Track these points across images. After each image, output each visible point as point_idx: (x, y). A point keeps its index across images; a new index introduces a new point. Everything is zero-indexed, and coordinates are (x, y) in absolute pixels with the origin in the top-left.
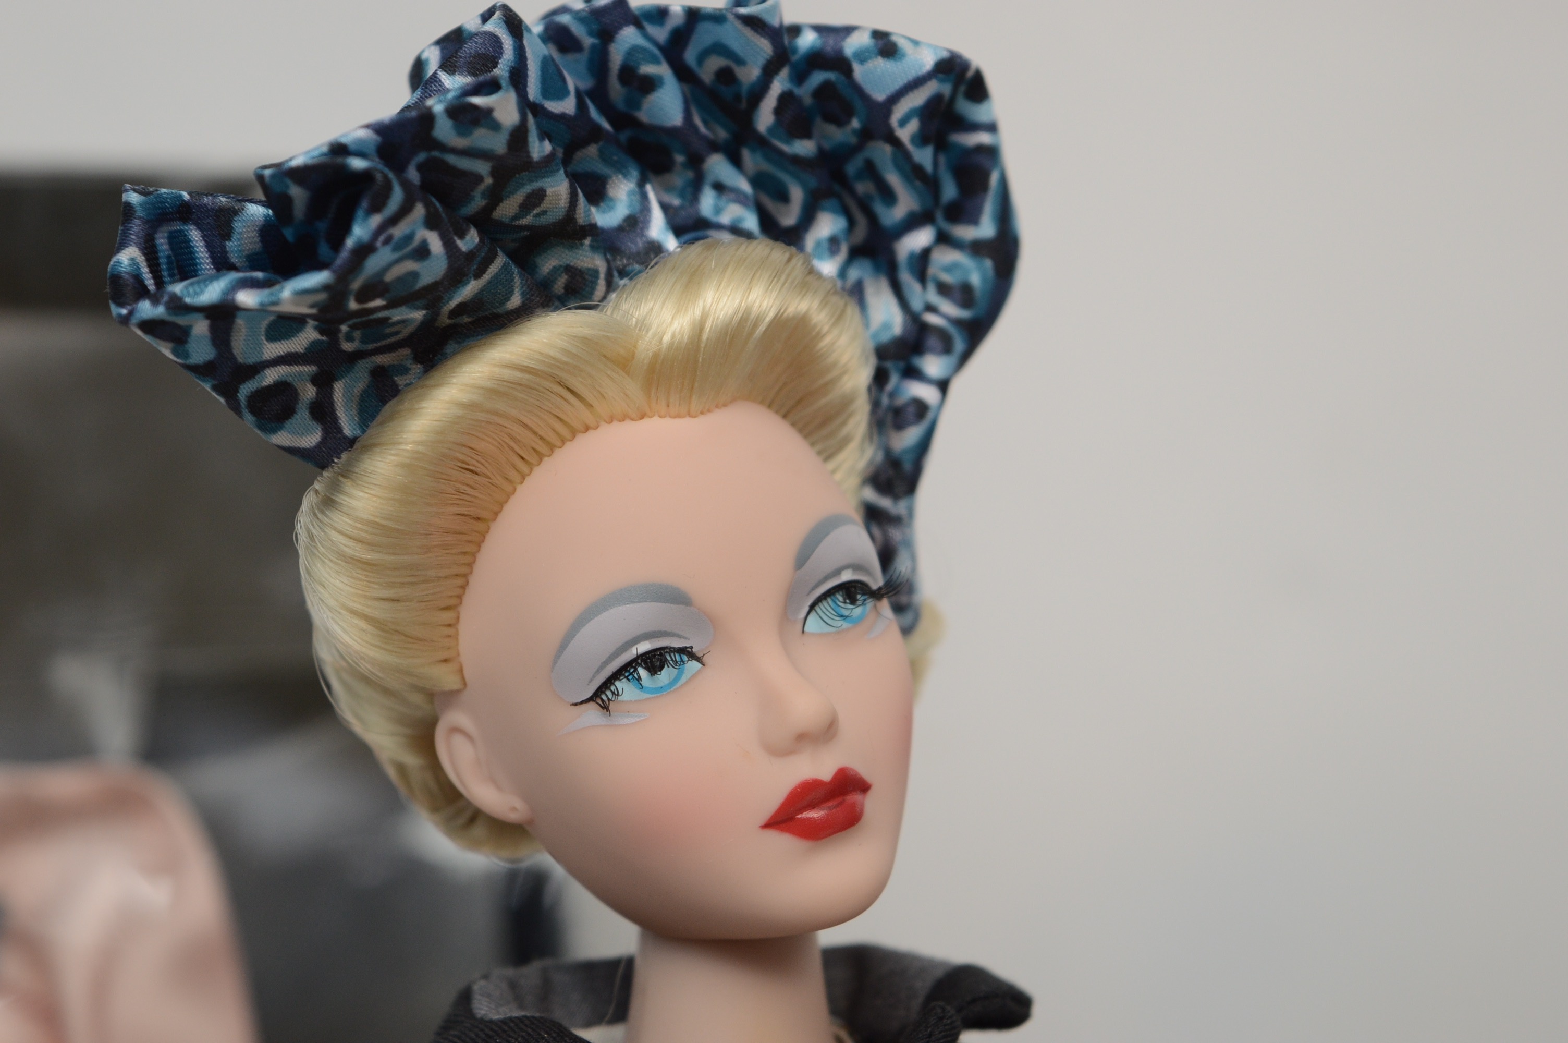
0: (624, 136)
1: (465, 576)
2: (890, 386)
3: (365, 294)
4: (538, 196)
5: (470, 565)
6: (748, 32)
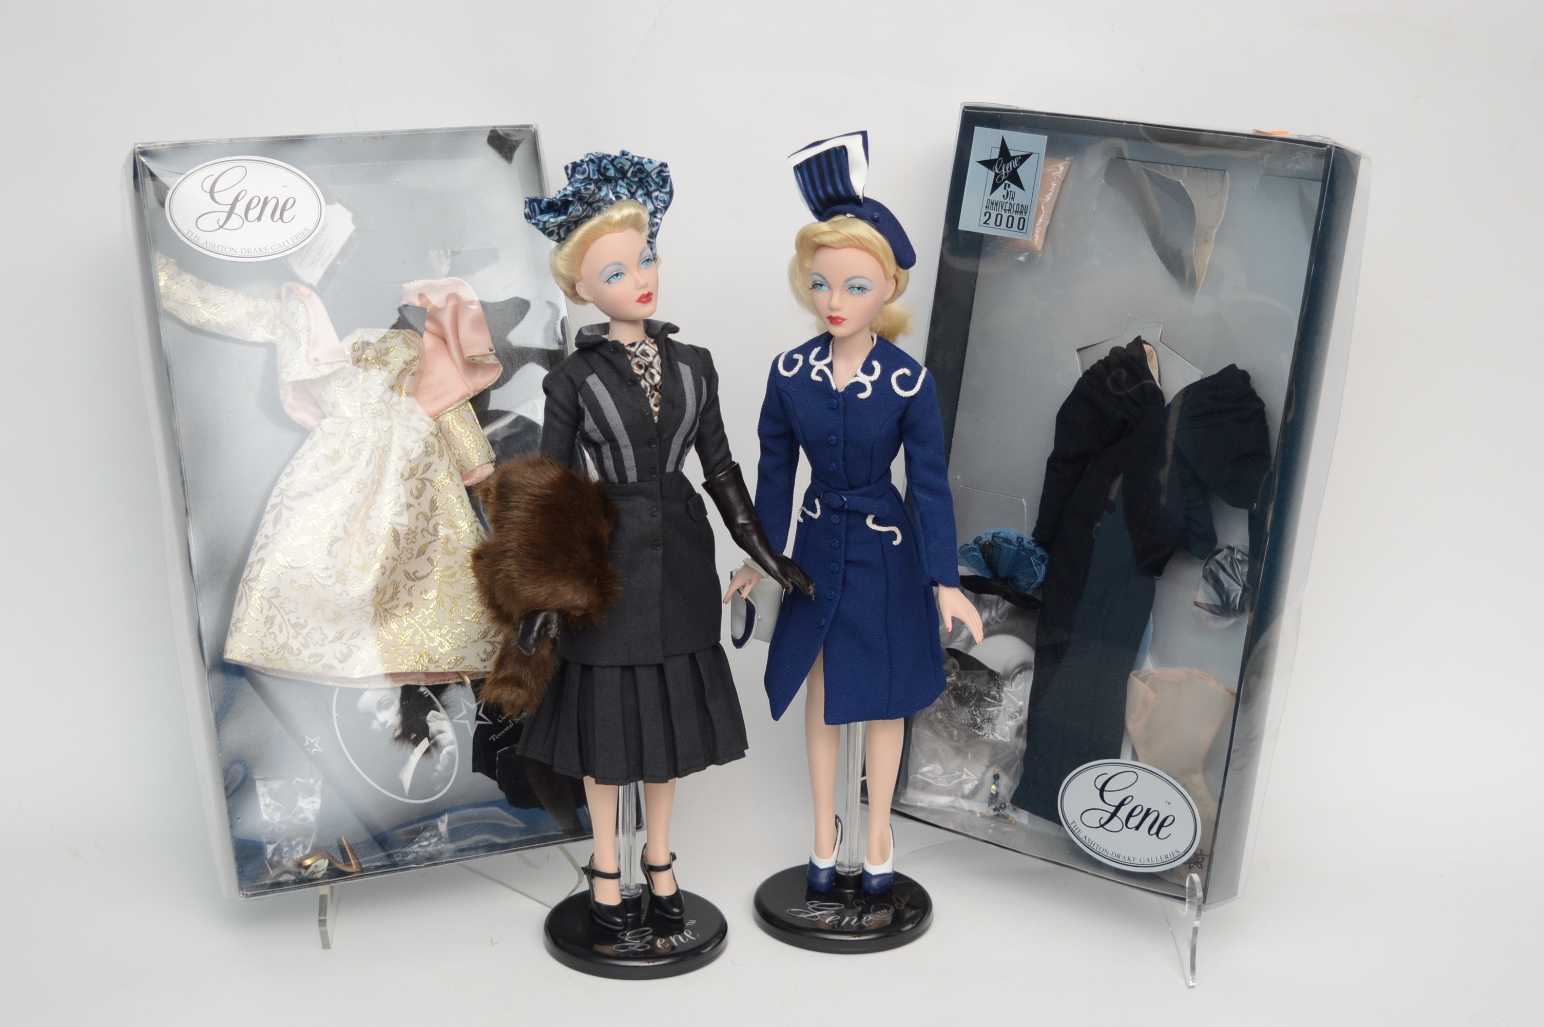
5: (583, 259)
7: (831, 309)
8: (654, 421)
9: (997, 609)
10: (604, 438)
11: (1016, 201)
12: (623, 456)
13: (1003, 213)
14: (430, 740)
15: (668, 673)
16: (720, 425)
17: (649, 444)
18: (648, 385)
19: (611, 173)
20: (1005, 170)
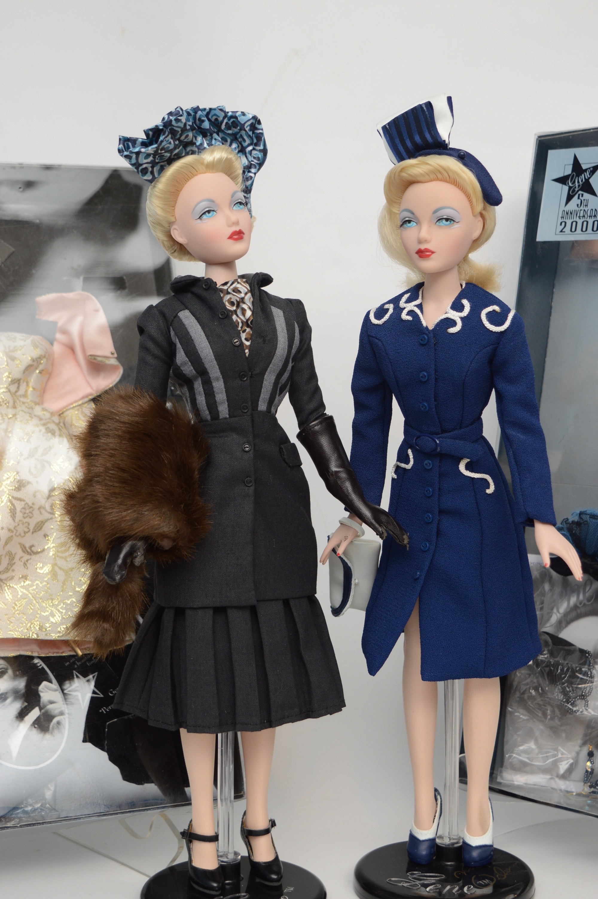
0: (200, 130)
1: (176, 201)
2: (246, 174)
3: (161, 150)
4: (187, 136)
5: (177, 199)
6: (220, 111)
7: (420, 242)
8: (245, 354)
9: (584, 593)
10: (195, 370)
11: (590, 207)
12: (215, 390)
13: (578, 220)
14: (41, 709)
15: (262, 618)
16: (313, 377)
17: (241, 377)
18: (239, 321)
19: (206, 125)
20: (578, 182)
